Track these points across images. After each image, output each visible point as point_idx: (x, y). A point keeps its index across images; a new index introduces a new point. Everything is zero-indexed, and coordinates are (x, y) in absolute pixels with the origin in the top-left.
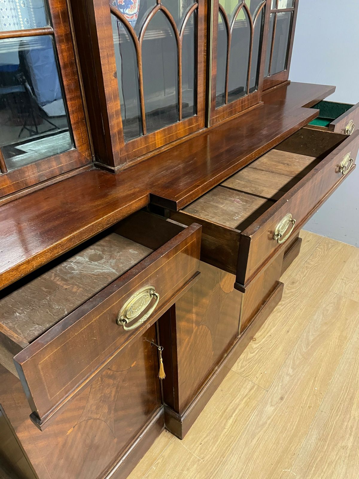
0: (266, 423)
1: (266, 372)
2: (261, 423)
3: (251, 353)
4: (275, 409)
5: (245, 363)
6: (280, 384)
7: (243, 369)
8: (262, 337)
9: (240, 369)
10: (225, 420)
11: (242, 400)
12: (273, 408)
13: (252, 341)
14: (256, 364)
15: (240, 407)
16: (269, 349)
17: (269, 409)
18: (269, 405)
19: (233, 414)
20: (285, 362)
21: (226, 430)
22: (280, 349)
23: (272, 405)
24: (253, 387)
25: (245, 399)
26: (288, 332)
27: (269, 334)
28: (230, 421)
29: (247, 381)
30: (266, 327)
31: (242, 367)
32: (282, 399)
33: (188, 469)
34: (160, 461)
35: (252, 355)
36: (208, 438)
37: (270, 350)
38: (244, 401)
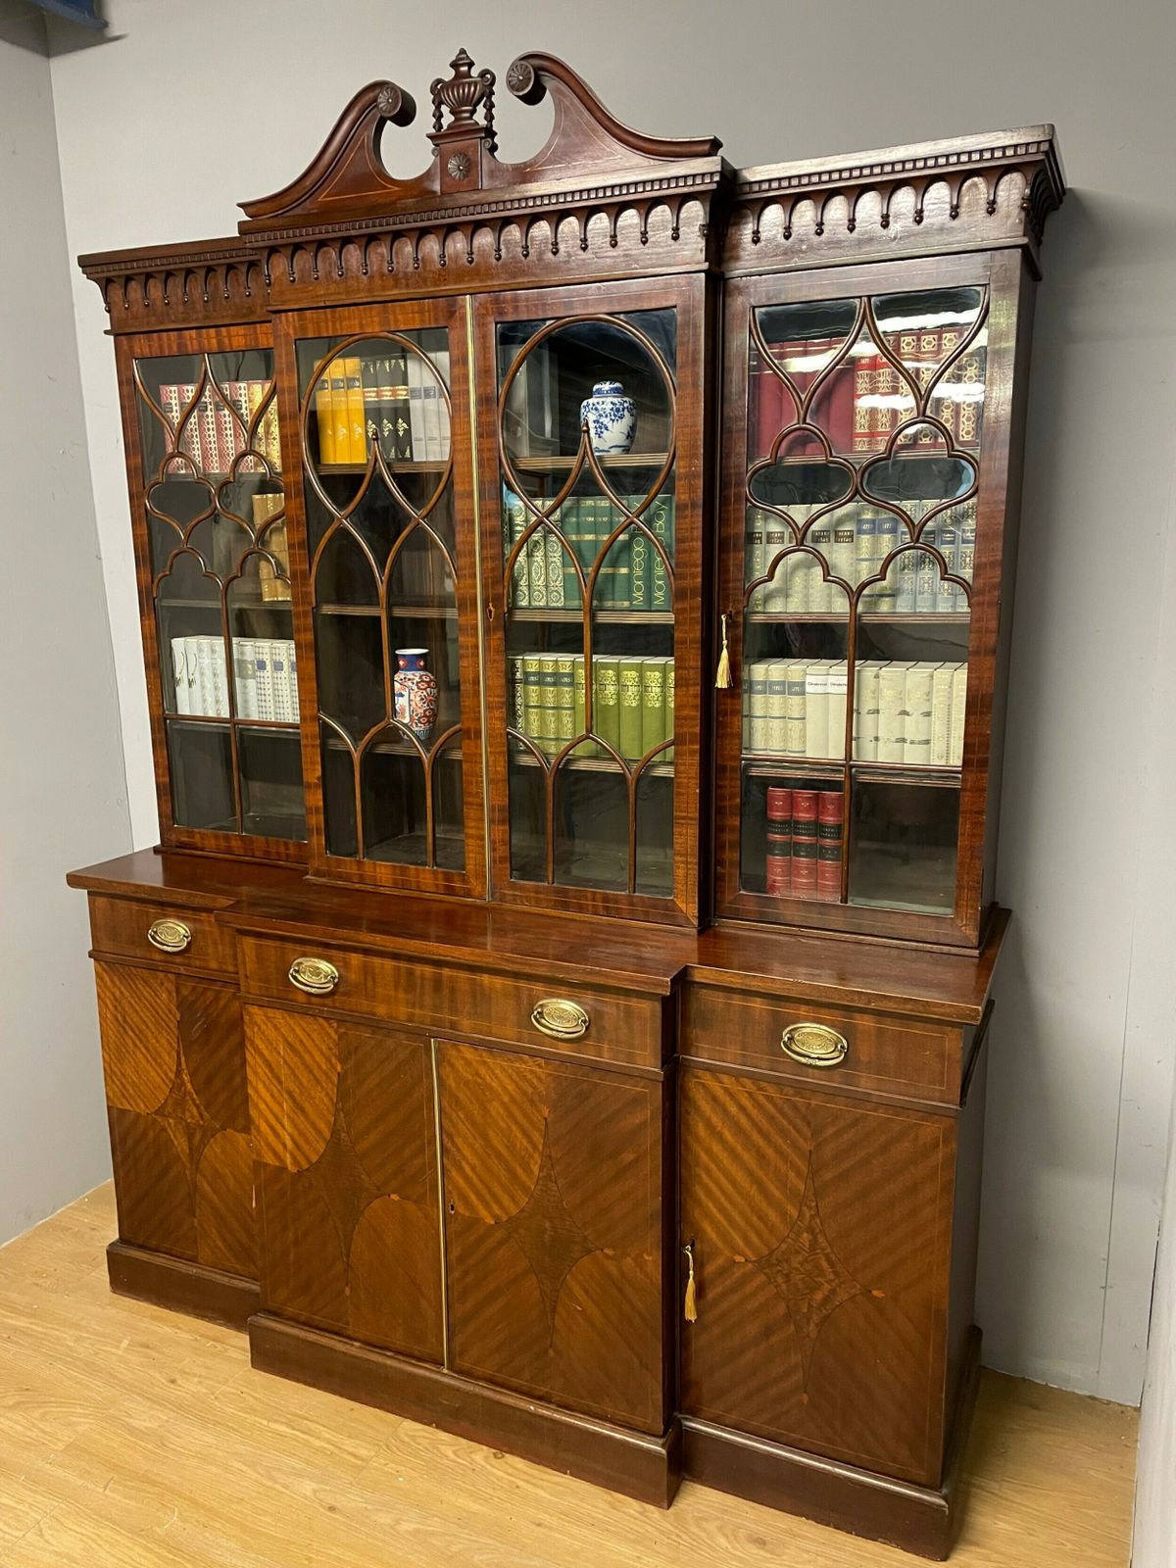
0: (276, 1482)
1: (401, 1479)
2: (274, 1473)
3: (455, 1452)
4: (306, 1497)
5: (425, 1442)
6: (369, 1507)
7: (407, 1439)
8: (510, 1470)
9: (407, 1435)
10: (284, 1420)
11: (329, 1442)
12: (308, 1494)
13: (495, 1451)
14: (424, 1461)
15: (311, 1439)
16: (473, 1486)
17: (307, 1487)
18: (315, 1486)
19: (298, 1430)
20: (434, 1516)
21: (265, 1422)
22: (475, 1507)
23: (315, 1491)
24: (362, 1459)
25: (330, 1447)
26: (539, 1525)
27: (521, 1483)
28: (283, 1428)
29: (377, 1448)
30: (544, 1476)
31: (413, 1438)
32: (332, 1509)
33: (200, 1383)
34: (219, 1348)
35: (451, 1454)
36: (251, 1399)
37: (472, 1488)
38: (326, 1446)
